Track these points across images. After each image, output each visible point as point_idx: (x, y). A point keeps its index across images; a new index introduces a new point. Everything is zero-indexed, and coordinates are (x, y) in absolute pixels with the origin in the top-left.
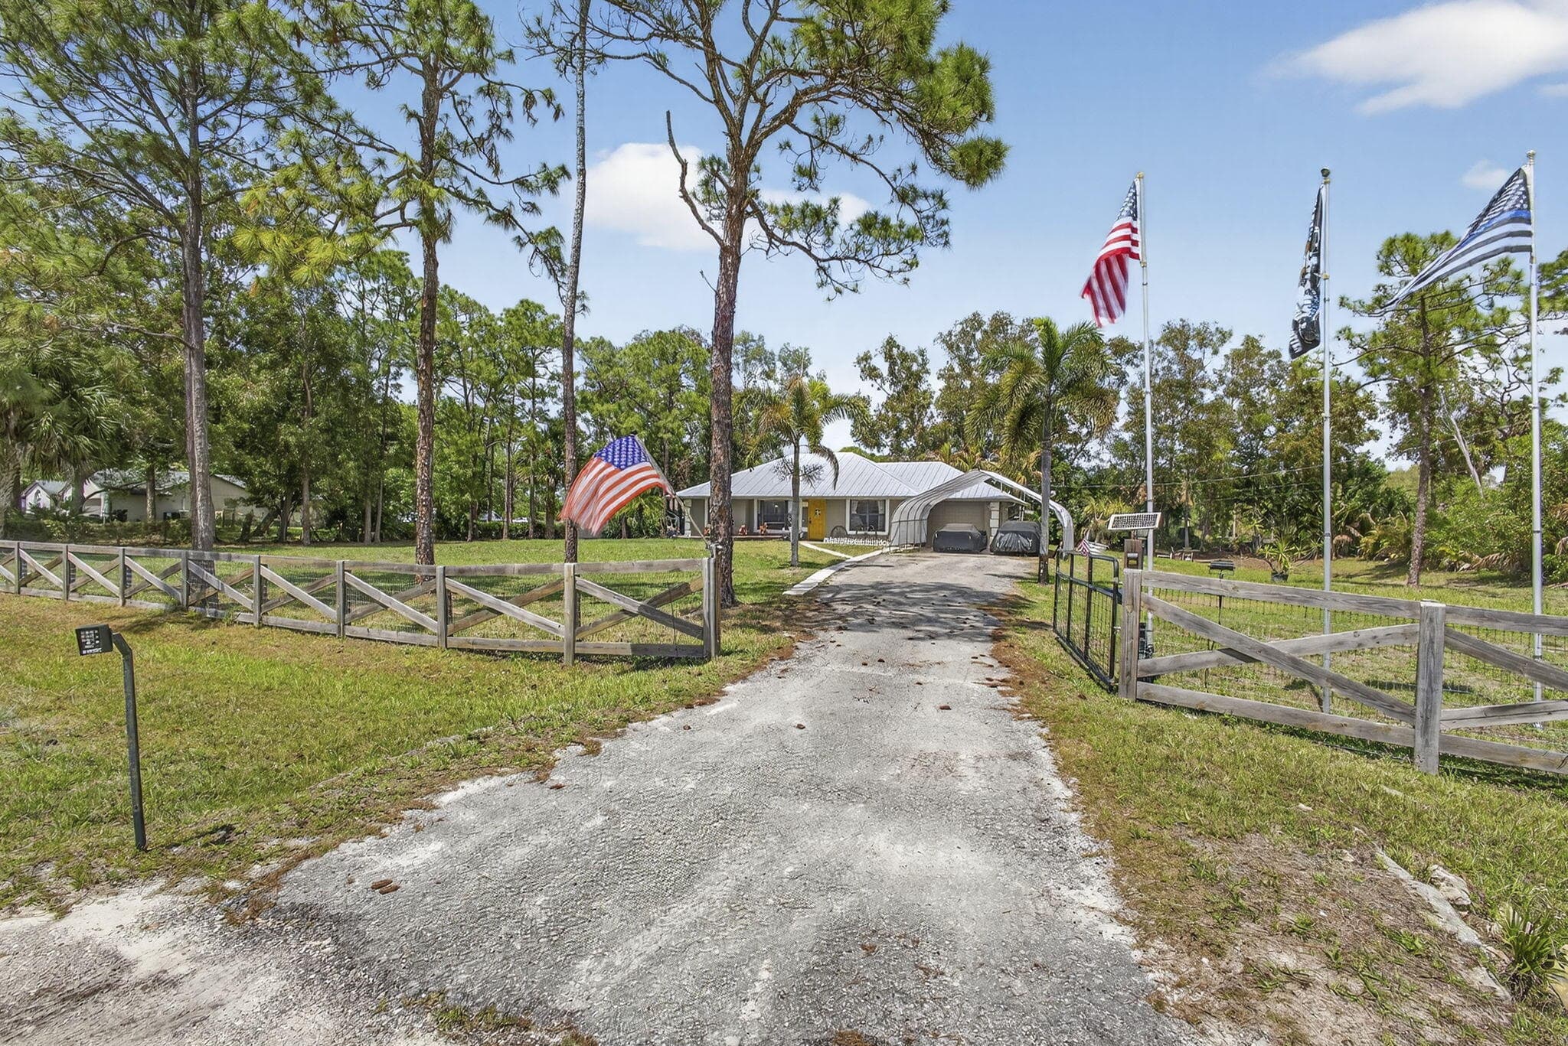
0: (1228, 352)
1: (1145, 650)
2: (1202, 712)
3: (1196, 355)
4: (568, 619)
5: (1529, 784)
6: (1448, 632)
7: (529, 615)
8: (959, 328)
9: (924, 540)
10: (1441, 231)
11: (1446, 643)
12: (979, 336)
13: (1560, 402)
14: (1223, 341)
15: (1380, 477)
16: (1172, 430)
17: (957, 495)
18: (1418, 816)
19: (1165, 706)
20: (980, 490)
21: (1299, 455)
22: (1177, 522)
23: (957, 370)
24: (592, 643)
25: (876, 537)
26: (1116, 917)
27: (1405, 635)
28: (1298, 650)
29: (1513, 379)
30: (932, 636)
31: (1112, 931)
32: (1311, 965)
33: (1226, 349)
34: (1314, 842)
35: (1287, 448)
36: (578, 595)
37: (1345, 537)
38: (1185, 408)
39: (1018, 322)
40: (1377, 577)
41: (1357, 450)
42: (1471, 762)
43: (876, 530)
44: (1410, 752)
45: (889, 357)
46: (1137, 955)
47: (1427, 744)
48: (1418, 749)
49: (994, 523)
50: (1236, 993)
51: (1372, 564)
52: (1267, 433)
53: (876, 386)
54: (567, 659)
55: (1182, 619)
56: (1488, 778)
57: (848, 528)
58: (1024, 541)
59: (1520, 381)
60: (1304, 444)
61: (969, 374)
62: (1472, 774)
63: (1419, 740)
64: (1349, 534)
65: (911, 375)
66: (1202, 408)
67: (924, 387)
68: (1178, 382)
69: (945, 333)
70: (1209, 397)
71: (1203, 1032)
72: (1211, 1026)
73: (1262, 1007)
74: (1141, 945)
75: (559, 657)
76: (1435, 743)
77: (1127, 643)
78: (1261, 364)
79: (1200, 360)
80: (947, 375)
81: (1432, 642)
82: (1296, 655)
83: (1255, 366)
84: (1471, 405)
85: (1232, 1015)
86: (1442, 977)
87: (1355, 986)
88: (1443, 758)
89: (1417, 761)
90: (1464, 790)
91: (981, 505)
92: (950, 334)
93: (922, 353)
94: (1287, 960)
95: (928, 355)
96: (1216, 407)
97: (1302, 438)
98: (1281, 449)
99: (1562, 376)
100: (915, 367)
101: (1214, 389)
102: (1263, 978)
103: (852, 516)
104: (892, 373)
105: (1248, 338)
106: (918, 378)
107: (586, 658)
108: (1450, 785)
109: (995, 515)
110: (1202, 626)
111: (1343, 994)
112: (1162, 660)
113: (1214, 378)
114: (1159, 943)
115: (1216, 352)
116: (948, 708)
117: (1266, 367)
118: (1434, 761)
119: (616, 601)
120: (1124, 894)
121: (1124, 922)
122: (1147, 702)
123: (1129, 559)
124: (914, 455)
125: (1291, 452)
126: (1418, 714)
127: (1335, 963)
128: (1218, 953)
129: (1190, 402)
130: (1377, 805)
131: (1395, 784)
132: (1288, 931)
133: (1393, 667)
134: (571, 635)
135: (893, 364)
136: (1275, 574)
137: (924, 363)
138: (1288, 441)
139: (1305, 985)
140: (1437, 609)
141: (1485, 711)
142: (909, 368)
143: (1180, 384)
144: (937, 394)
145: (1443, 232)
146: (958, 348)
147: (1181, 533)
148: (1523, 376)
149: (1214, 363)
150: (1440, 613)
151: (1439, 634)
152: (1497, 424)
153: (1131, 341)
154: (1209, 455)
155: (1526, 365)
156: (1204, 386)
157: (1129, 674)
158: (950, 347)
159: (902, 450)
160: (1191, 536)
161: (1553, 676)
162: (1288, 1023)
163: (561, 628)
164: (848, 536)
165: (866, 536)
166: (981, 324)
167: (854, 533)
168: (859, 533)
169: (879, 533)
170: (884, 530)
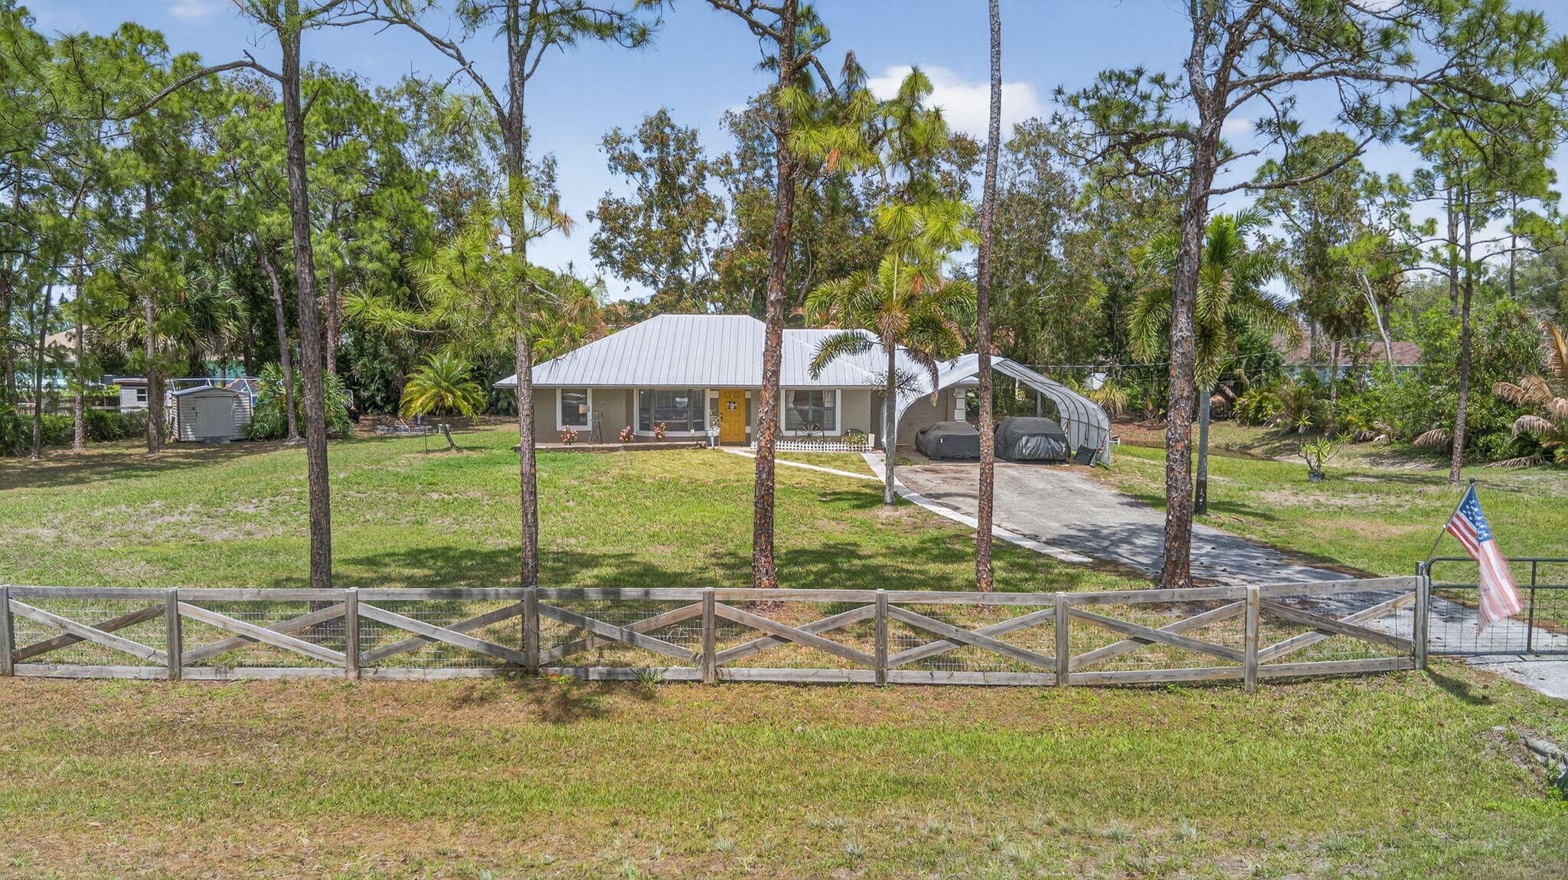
25: (824, 439)
37: (1219, 398)
43: (823, 428)
49: (960, 414)
57: (783, 426)
64: (1224, 395)
91: (945, 391)
103: (788, 410)
109: (961, 404)
164: (785, 439)
165: (809, 439)
167: (792, 433)
168: (800, 433)
169: (827, 433)
170: (834, 429)
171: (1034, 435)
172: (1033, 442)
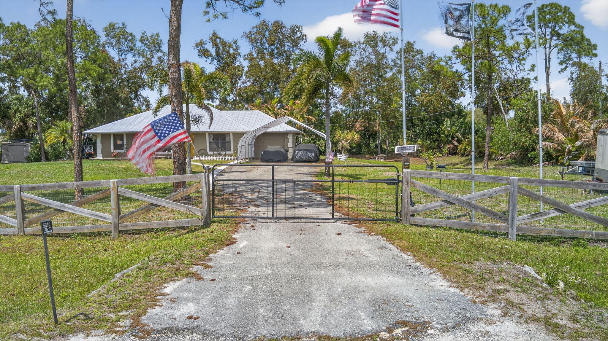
0: (398, 49)
1: (412, 203)
2: (435, 227)
3: (382, 51)
4: (114, 212)
5: (542, 241)
6: (519, 188)
7: (84, 212)
8: (255, 30)
9: (253, 156)
10: (494, 3)
11: (518, 192)
12: (267, 34)
13: (535, 81)
14: (394, 44)
15: (467, 114)
16: (372, 91)
17: (271, 130)
18: (516, 253)
19: (421, 226)
20: (282, 127)
21: (431, 104)
22: (374, 141)
23: (255, 55)
24: (130, 224)
25: (225, 155)
26: (450, 286)
27: (505, 190)
28: (469, 199)
29: (518, 69)
30: (301, 206)
31: (452, 290)
32: (507, 287)
33: (397, 47)
34: (494, 262)
35: (425, 101)
36: (120, 198)
37: (451, 146)
38: (378, 80)
39: (288, 26)
40: (466, 165)
41: (456, 102)
42: (525, 236)
43: (225, 150)
44: (507, 234)
45: (215, 45)
46: (462, 293)
47: (513, 230)
48: (510, 232)
49: (290, 145)
50: (492, 296)
51: (464, 158)
52: (416, 93)
53: (209, 61)
54: (115, 234)
55: (427, 189)
56: (530, 240)
57: (208, 150)
58: (310, 154)
59: (521, 70)
60: (433, 98)
61: (263, 58)
62: (526, 240)
63: (510, 229)
64: (453, 144)
65: (229, 56)
66: (385, 80)
67: (238, 63)
68: (375, 65)
69: (248, 32)
70: (389, 74)
71: (488, 306)
72: (488, 304)
73: (500, 298)
74: (462, 291)
75: (108, 233)
76: (515, 229)
77: (407, 201)
78: (413, 56)
79: (383, 53)
80: (250, 58)
81: (514, 192)
82: (469, 201)
83: (411, 57)
84: (501, 81)
85: (493, 301)
86: (537, 285)
87: (519, 290)
88: (518, 235)
89: (509, 237)
90: (525, 245)
91: (283, 135)
92: (250, 33)
93: (235, 42)
94: (501, 287)
95: (239, 44)
96: (392, 80)
97: (432, 95)
98: (422, 101)
99: (535, 68)
100: (232, 51)
101: (392, 69)
102: (498, 292)
103: (210, 143)
104: (218, 54)
105: (408, 42)
106: (234, 57)
107: (126, 232)
108: (520, 244)
109: (291, 140)
110: (434, 191)
111: (518, 291)
112: (420, 207)
113: (391, 63)
114: (467, 290)
115: (391, 50)
116: (340, 234)
117: (416, 58)
118: (515, 236)
119: (147, 199)
120: (449, 280)
121: (454, 287)
122: (414, 225)
123: (405, 165)
124: (235, 106)
125: (427, 103)
126: (510, 220)
127: (514, 286)
128: (483, 289)
129: (380, 76)
130: (504, 251)
131: (506, 244)
132: (499, 281)
133: (490, 205)
134: (116, 221)
135: (218, 48)
136: (428, 166)
137: (237, 49)
138: (426, 97)
139: (508, 291)
140: (515, 179)
141: (530, 216)
142: (228, 52)
143: (375, 67)
144: (246, 69)
145: (495, 4)
146: (256, 42)
147: (376, 146)
148: (522, 68)
149: (391, 56)
150: (516, 181)
151: (516, 189)
152: (512, 91)
153: (350, 41)
154: (390, 104)
155: (523, 62)
156: (387, 68)
157: (407, 214)
158: (251, 41)
159: (227, 102)
160: (381, 148)
161: (549, 201)
162: (507, 300)
163: (109, 217)
164: (208, 155)
165: (220, 155)
166: (267, 26)
167: (212, 153)
168: (215, 153)
169: (227, 153)
170: (230, 151)
171: (300, 150)
172: (301, 153)
